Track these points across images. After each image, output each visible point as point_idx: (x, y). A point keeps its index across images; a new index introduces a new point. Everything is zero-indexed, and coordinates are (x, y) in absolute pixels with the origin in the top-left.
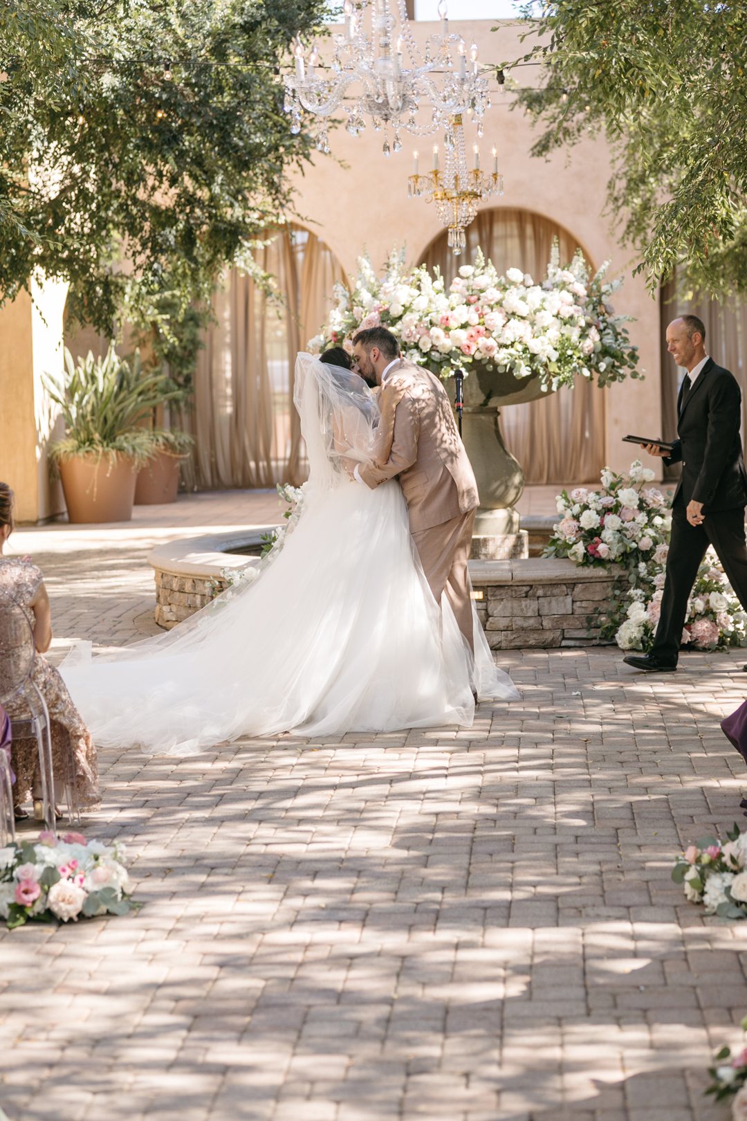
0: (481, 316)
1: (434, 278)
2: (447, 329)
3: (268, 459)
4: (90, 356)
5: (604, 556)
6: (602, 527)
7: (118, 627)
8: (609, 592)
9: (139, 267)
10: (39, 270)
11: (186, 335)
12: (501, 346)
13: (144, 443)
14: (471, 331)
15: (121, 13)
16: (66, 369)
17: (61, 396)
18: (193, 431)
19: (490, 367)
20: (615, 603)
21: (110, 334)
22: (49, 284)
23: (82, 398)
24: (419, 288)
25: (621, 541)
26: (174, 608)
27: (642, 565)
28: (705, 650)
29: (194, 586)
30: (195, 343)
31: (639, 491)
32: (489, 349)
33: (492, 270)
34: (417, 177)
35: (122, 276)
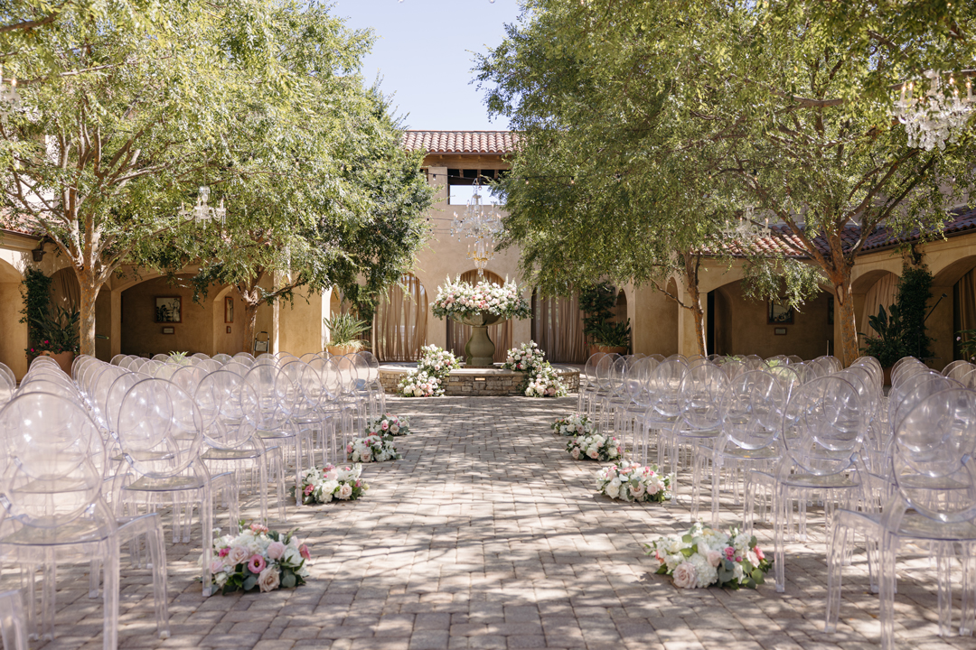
0: (484, 297)
1: (470, 285)
2: (474, 301)
4: (340, 313)
5: (522, 368)
6: (521, 360)
8: (523, 379)
12: (490, 306)
14: (481, 301)
17: (330, 326)
19: (487, 312)
20: (524, 383)
24: (465, 288)
25: (527, 364)
27: (533, 371)
28: (551, 397)
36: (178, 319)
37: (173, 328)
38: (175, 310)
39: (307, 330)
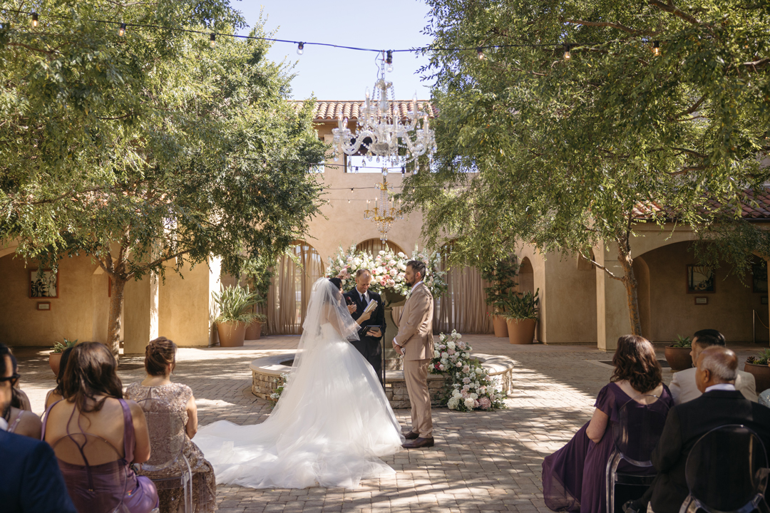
0: (388, 270)
1: (369, 255)
2: (375, 276)
3: (293, 324)
4: (230, 286)
5: (442, 370)
6: (441, 357)
7: (236, 394)
8: (444, 384)
9: (249, 252)
10: (212, 253)
11: (265, 280)
12: (396, 283)
13: (249, 318)
14: (384, 276)
15: (245, 152)
16: (221, 291)
17: (219, 300)
18: (267, 314)
19: (391, 291)
20: (446, 389)
21: (238, 277)
22: (215, 258)
23: (227, 301)
24: (363, 259)
25: (449, 363)
26: (260, 388)
27: (457, 374)
28: (485, 410)
29: (269, 379)
30: (269, 283)
31: (455, 342)
32: (391, 284)
33: (393, 253)
34: (368, 211)
35: (243, 257)
36: (54, 294)
37: (49, 303)
38: (51, 285)
39: (193, 305)
